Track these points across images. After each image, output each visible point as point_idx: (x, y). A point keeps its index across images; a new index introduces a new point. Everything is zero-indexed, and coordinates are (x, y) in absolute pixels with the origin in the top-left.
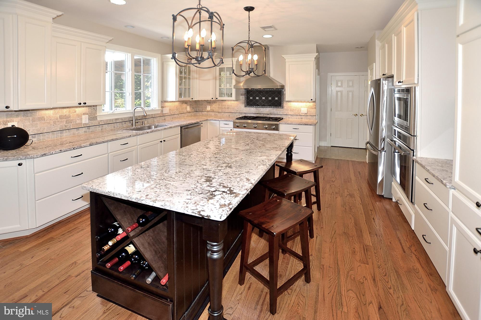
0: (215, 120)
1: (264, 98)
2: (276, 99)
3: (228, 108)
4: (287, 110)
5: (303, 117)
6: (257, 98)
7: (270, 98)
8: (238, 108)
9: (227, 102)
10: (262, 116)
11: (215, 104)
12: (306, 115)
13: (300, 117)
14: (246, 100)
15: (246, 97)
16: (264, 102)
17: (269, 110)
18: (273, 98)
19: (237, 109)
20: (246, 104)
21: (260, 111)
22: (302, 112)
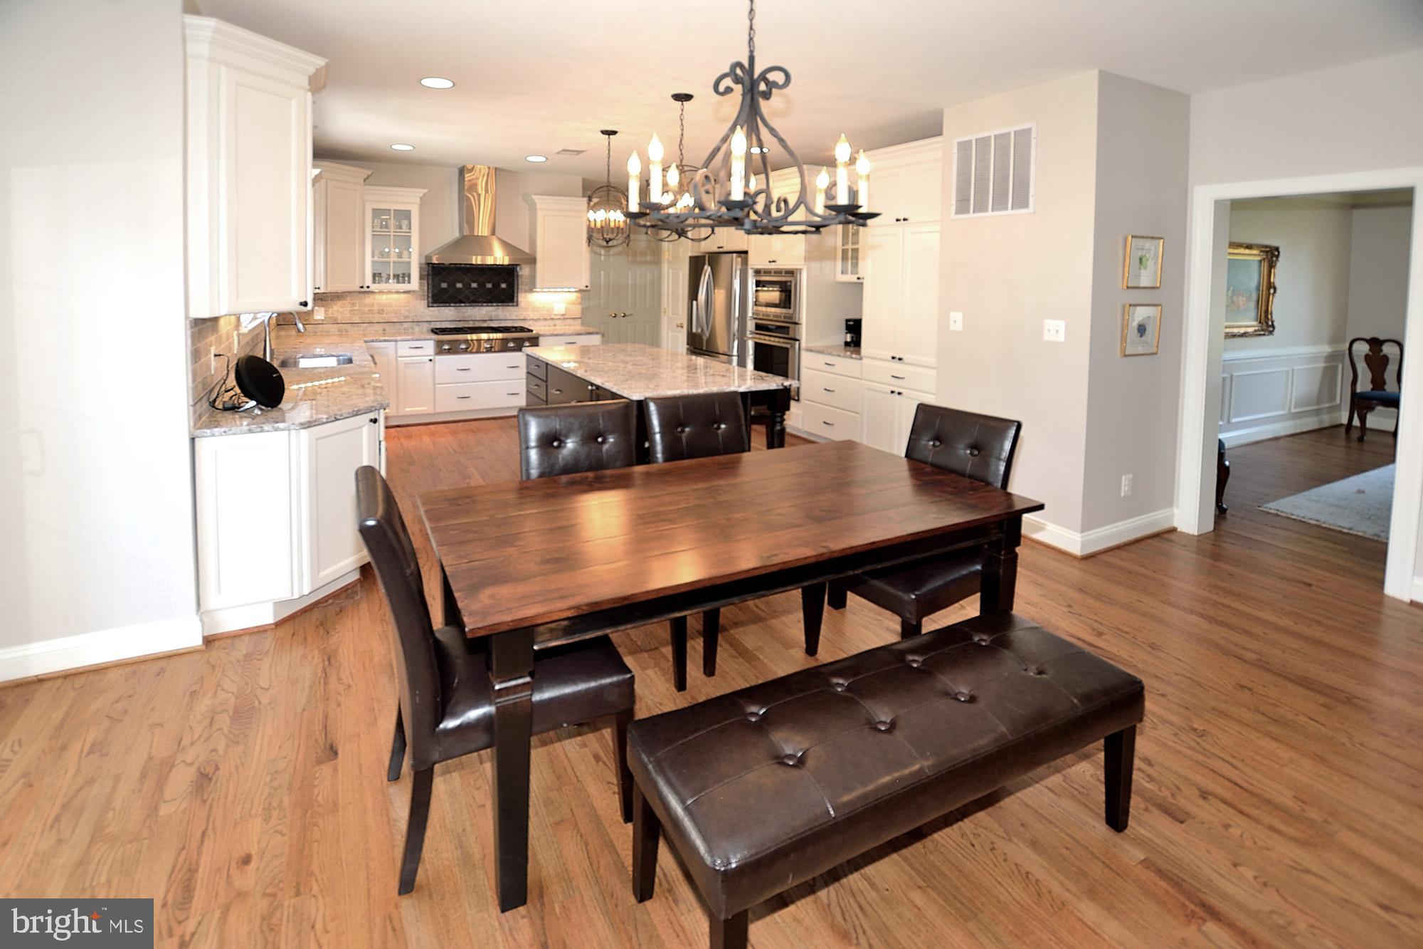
0: (385, 341)
1: (474, 285)
2: (504, 286)
3: (381, 312)
4: (526, 309)
5: (557, 322)
6: (459, 285)
7: (489, 286)
8: (408, 311)
9: (377, 296)
10: (471, 325)
11: (341, 302)
12: (564, 318)
13: (551, 323)
14: (430, 291)
15: (430, 282)
16: (474, 294)
17: (487, 311)
18: (496, 285)
19: (407, 314)
20: (430, 300)
21: (466, 314)
22: (555, 312)
